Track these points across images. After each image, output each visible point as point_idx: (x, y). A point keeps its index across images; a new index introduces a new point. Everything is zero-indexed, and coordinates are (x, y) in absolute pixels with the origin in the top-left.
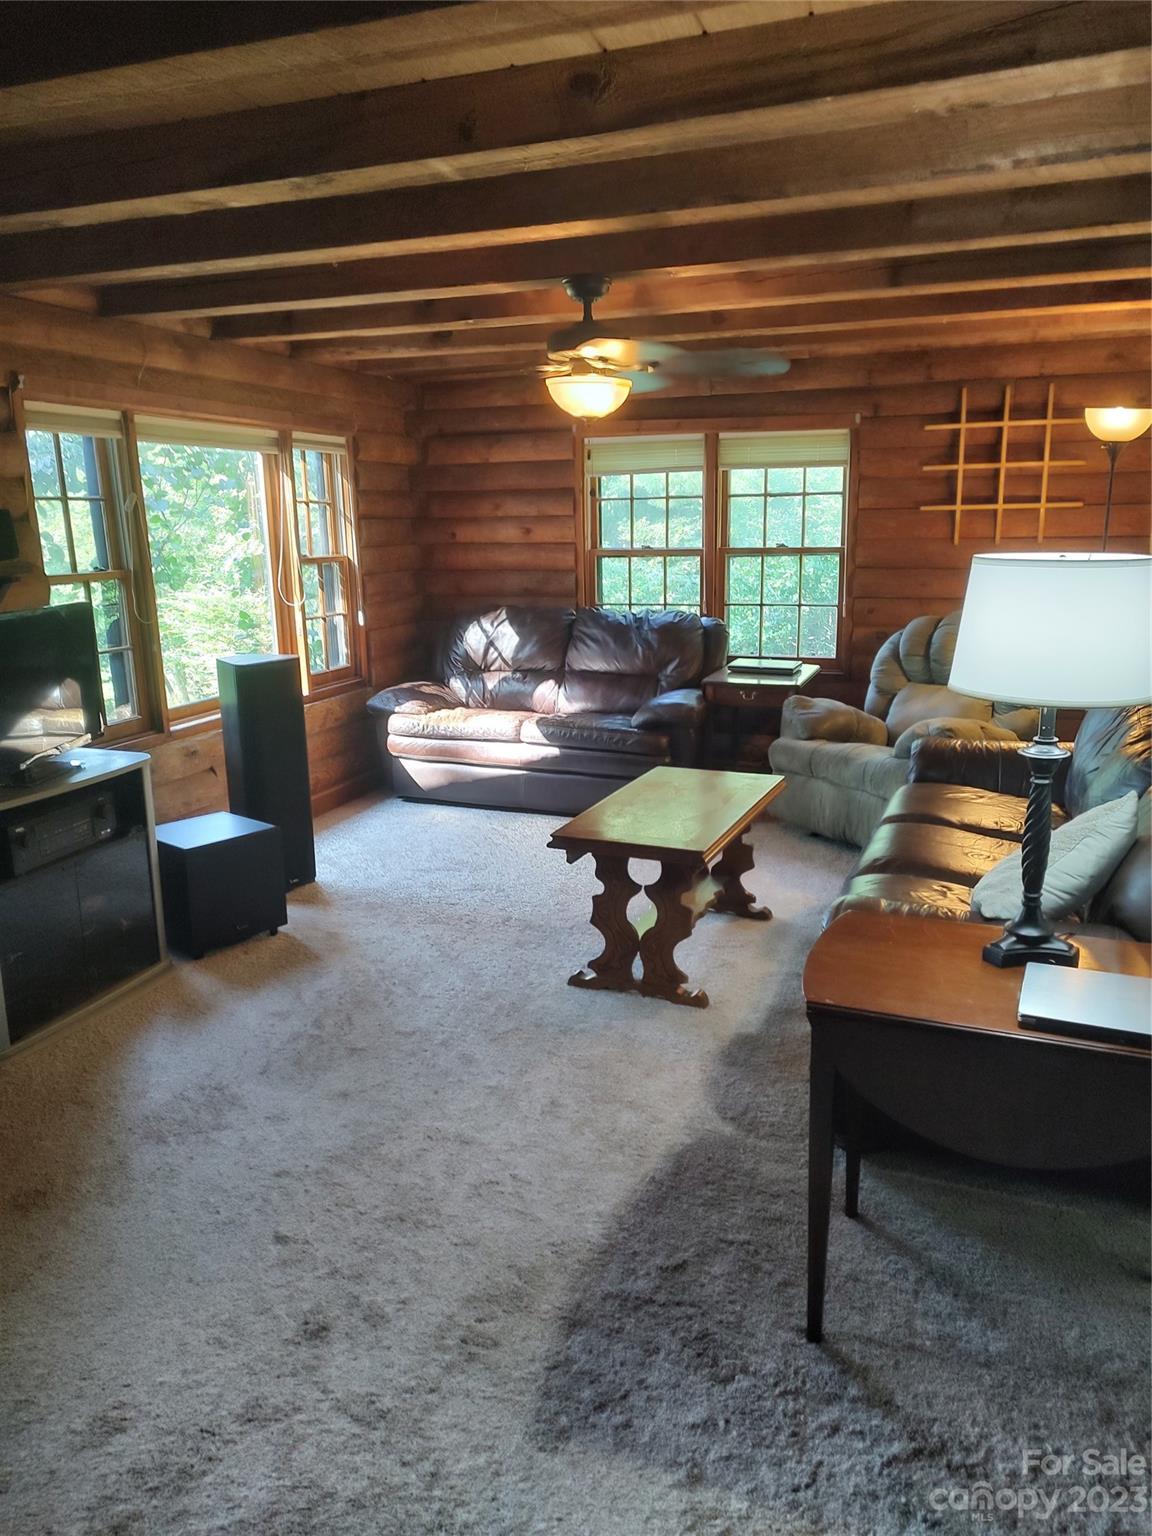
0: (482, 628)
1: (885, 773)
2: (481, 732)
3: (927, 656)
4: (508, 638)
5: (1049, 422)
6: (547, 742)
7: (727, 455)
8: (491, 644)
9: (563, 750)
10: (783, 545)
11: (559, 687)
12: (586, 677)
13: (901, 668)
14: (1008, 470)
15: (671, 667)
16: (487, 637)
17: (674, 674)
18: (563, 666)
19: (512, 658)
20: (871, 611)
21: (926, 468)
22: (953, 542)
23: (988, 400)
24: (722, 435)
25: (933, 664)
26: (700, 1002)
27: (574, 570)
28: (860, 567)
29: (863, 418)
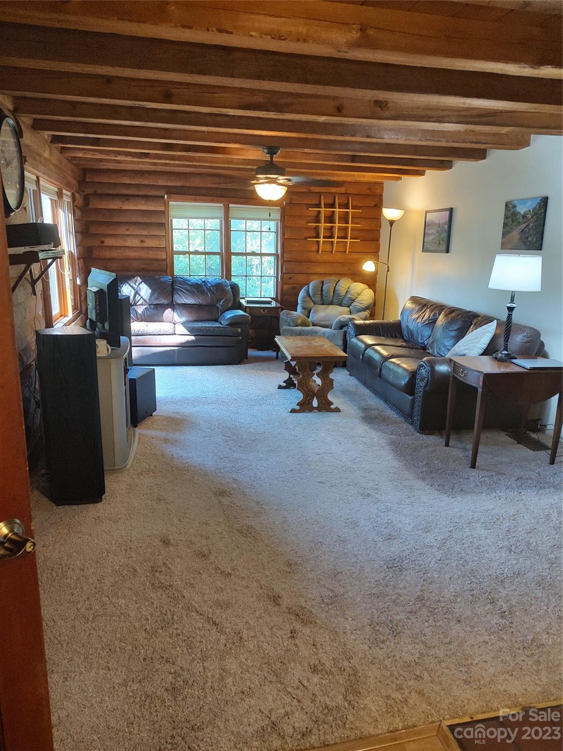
0: (130, 285)
1: (334, 335)
2: (157, 331)
3: (322, 295)
4: (145, 291)
5: (350, 210)
6: (189, 333)
7: (232, 213)
8: (137, 293)
9: (196, 337)
10: (253, 252)
11: (174, 312)
12: (185, 306)
13: (312, 300)
14: (338, 226)
15: (222, 302)
16: (134, 289)
17: (224, 304)
18: (173, 302)
19: (149, 299)
20: (290, 278)
21: (309, 224)
22: (318, 253)
23: (330, 201)
24: (230, 205)
25: (324, 298)
26: (337, 410)
27: (166, 260)
28: (285, 261)
29: (286, 203)
